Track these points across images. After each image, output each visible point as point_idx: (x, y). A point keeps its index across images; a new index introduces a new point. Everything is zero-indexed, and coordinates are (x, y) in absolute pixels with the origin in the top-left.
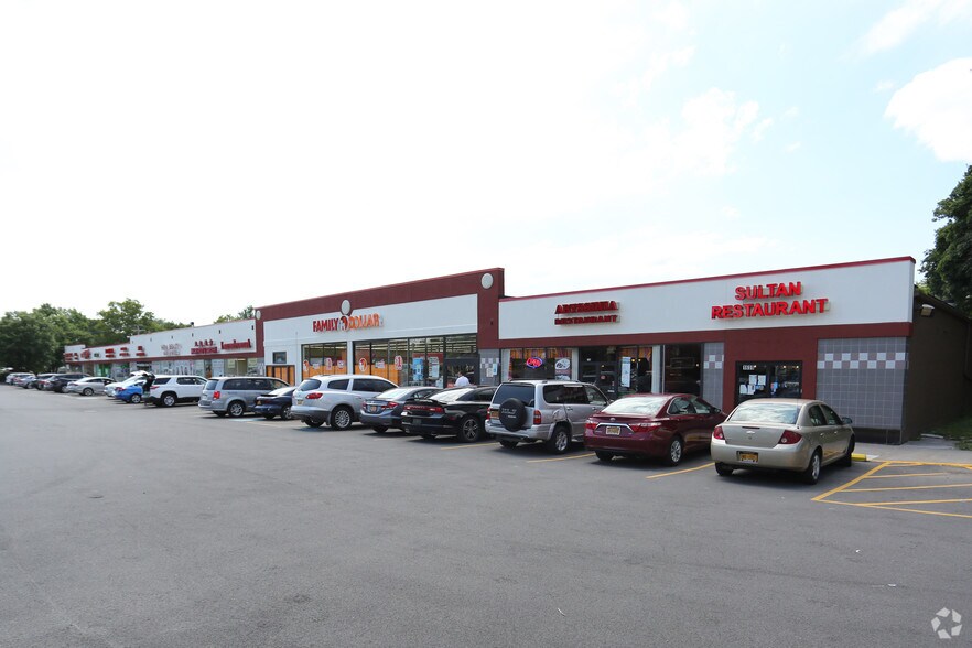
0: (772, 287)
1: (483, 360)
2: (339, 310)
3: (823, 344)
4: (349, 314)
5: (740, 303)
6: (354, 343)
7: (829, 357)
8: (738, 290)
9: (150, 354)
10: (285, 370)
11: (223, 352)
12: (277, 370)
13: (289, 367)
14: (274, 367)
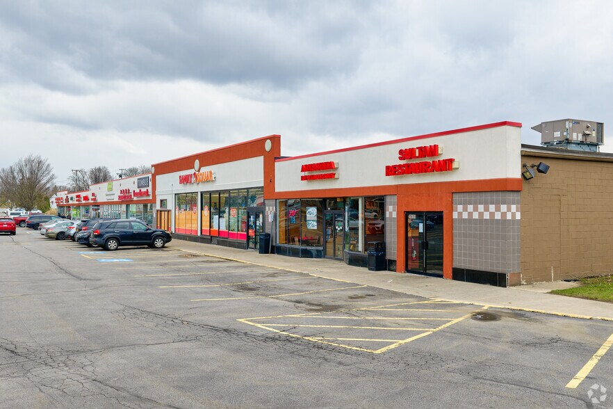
0: (420, 149)
1: (267, 208)
2: (194, 168)
3: (456, 197)
4: (199, 171)
5: (403, 162)
6: (202, 194)
7: (460, 208)
8: (401, 152)
9: (99, 200)
10: (166, 213)
11: (135, 199)
12: (163, 213)
13: (169, 211)
14: (161, 211)
